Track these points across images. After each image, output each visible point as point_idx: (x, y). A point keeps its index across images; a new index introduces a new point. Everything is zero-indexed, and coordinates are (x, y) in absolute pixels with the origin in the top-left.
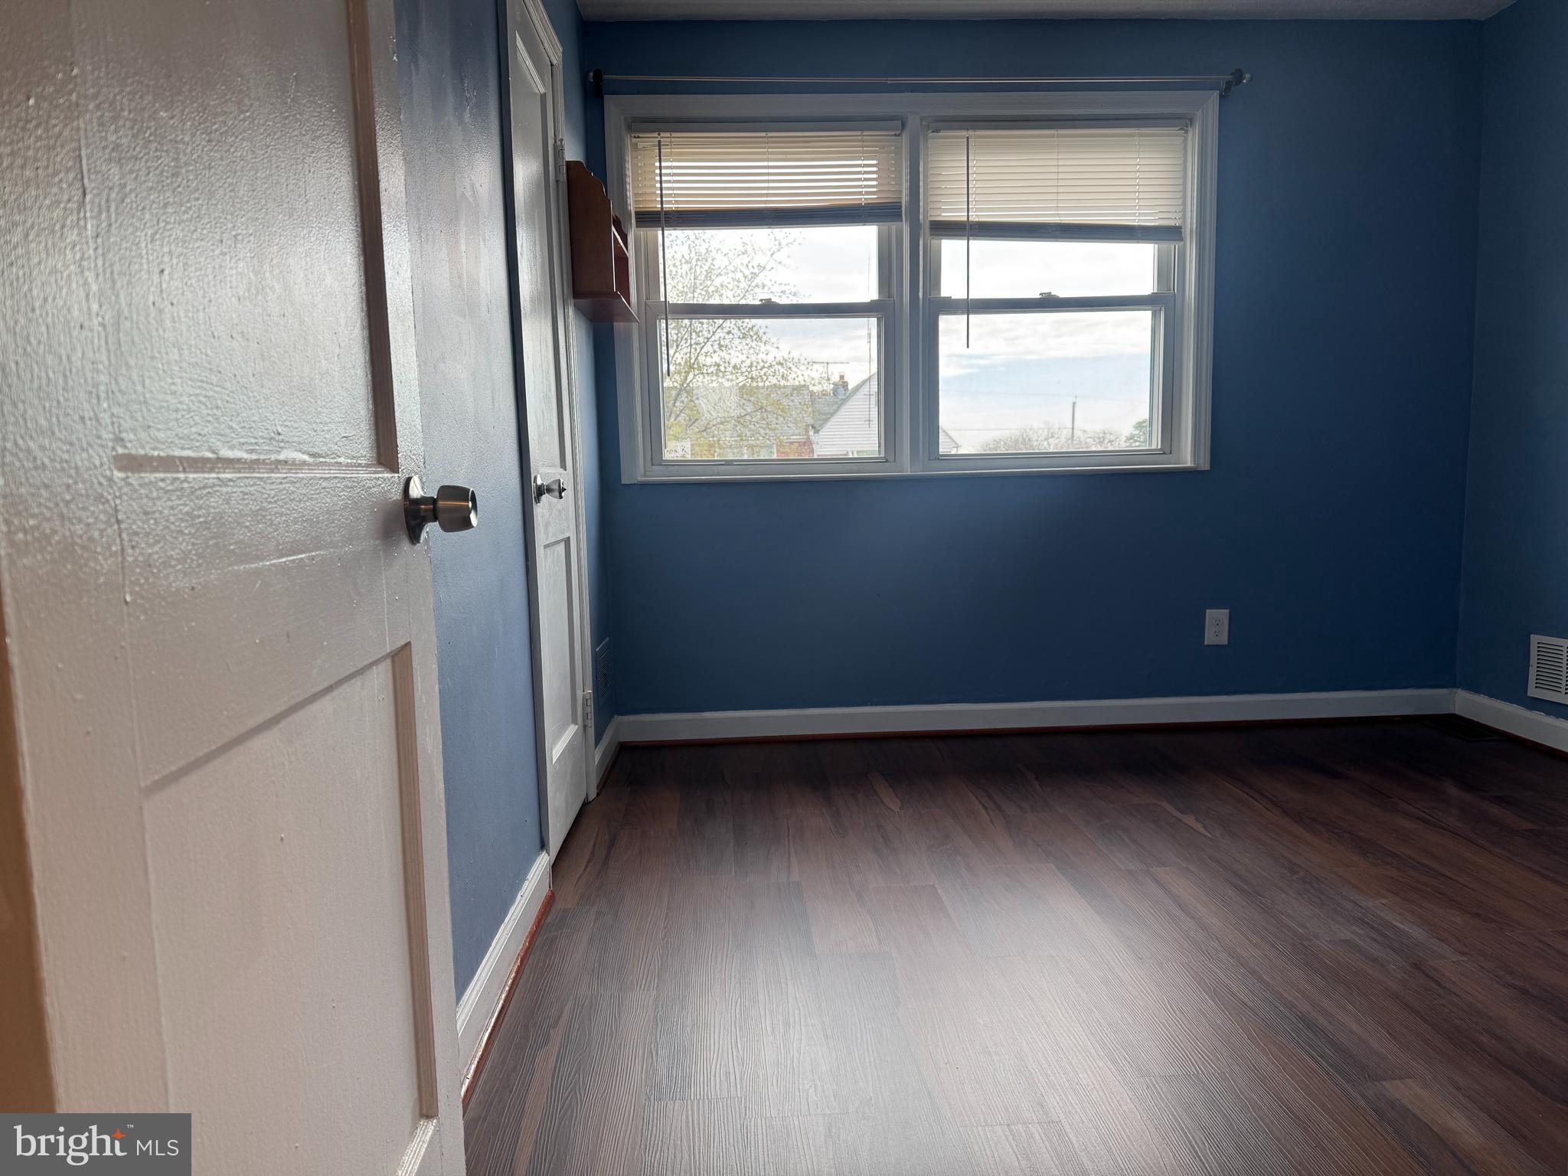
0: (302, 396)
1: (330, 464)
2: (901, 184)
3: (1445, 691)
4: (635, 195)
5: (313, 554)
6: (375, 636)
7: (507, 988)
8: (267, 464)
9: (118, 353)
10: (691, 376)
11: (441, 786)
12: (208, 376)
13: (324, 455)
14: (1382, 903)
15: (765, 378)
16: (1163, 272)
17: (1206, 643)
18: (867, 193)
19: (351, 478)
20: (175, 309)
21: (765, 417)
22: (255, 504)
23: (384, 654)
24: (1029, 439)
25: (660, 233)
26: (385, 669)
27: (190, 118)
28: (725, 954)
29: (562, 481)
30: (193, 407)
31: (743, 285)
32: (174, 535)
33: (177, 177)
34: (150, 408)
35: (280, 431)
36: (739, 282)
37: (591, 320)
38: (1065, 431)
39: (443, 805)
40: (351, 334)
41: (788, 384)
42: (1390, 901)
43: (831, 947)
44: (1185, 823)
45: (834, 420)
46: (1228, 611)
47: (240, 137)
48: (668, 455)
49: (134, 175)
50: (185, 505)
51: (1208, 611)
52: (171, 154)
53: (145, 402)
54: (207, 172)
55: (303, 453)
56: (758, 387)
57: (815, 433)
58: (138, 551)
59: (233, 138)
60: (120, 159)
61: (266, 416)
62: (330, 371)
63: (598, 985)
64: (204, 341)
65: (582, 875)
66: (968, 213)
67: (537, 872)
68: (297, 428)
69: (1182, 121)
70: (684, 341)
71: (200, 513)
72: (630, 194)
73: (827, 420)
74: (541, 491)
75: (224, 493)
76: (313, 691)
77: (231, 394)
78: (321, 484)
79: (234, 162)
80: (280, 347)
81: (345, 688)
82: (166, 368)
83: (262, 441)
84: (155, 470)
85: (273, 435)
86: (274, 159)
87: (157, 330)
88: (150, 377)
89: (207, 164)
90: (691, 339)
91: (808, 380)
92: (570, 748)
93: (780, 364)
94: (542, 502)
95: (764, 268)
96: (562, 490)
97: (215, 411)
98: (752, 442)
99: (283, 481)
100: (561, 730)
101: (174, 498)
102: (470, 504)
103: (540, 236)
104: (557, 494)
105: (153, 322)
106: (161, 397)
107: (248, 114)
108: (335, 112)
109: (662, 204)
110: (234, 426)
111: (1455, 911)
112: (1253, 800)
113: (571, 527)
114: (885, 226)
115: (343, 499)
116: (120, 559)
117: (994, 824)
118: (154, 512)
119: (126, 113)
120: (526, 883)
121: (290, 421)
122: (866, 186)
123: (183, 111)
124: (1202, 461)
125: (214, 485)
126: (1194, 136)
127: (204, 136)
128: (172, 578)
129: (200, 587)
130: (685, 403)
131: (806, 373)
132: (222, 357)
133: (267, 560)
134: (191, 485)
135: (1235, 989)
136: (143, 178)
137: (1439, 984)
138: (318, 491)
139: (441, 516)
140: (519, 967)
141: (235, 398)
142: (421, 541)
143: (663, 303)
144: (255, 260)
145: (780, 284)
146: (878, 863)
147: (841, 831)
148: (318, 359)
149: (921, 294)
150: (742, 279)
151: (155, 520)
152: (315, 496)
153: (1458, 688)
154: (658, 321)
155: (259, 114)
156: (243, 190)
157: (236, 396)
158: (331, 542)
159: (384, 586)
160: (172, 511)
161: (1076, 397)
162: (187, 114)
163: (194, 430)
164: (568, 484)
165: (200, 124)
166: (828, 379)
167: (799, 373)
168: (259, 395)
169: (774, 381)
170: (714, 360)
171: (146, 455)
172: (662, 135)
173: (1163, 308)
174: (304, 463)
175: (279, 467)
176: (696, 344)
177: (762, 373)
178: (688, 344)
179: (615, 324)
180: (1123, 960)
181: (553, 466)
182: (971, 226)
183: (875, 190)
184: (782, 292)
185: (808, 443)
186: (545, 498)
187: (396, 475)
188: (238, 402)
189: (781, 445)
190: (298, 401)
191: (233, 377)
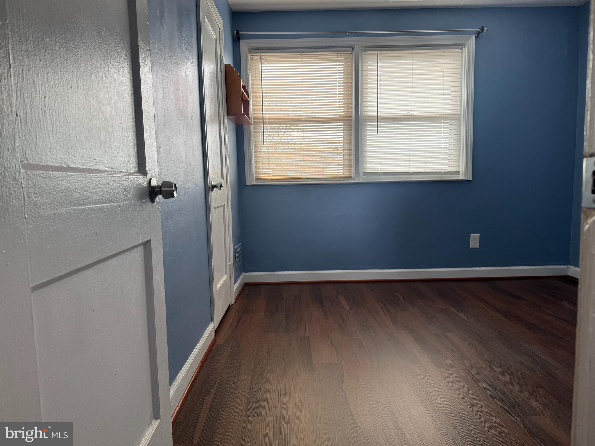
1: (117, 172)
2: (352, 72)
3: (566, 266)
5: (108, 204)
6: (135, 236)
8: (89, 170)
13: (115, 168)
17: (470, 247)
19: (126, 177)
20: (50, 111)
22: (83, 184)
23: (139, 243)
26: (140, 249)
28: (279, 363)
29: (221, 183)
32: (47, 194)
35: (96, 158)
37: (234, 123)
42: (539, 347)
44: (460, 316)
46: (479, 234)
47: (81, 49)
49: (34, 61)
50: (52, 183)
51: (471, 234)
52: (50, 54)
54: (66, 61)
55: (106, 167)
58: (31, 199)
60: (28, 55)
61: (90, 153)
63: (230, 373)
64: (63, 124)
65: (227, 332)
66: (378, 82)
67: (210, 330)
68: (103, 158)
69: (460, 46)
72: (250, 77)
74: (213, 187)
75: (69, 180)
76: (108, 255)
78: (112, 179)
80: (96, 127)
82: (46, 133)
83: (88, 162)
84: (38, 170)
85: (93, 160)
86: (95, 58)
87: (43, 118)
88: (39, 136)
89: (66, 58)
92: (224, 284)
94: (213, 192)
99: (95, 177)
100: (220, 278)
101: (47, 180)
102: (174, 188)
103: (214, 92)
104: (220, 188)
105: (41, 115)
108: (122, 42)
109: (262, 80)
110: (76, 155)
112: (487, 307)
113: (225, 200)
115: (122, 185)
116: (23, 202)
117: (386, 317)
118: (38, 185)
119: (31, 39)
120: (205, 334)
121: (100, 155)
122: (339, 73)
124: (469, 177)
125: (65, 177)
126: (465, 52)
127: (65, 48)
128: (46, 210)
129: (58, 214)
132: (71, 130)
133: (88, 206)
134: (55, 176)
135: (475, 380)
136: (38, 63)
137: (556, 379)
138: (111, 181)
139: (163, 193)
142: (156, 202)
144: (86, 95)
146: (339, 329)
147: (326, 317)
149: (360, 113)
152: (109, 183)
153: (570, 265)
155: (89, 41)
158: (116, 200)
159: (139, 218)
160: (46, 185)
162: (57, 40)
164: (224, 184)
165: (63, 44)
171: (36, 164)
172: (262, 54)
174: (106, 171)
175: (94, 171)
179: (244, 126)
180: (432, 368)
181: (219, 178)
183: (342, 74)
186: (215, 189)
187: (145, 177)
191: (75, 137)
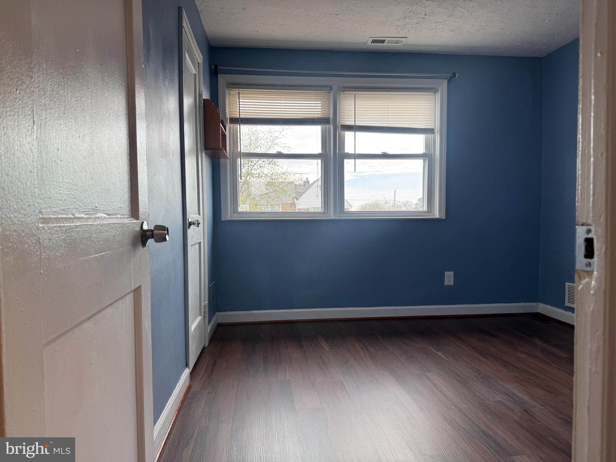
0: (105, 192)
1: (114, 218)
2: (330, 111)
3: (535, 304)
4: (229, 112)
5: (107, 252)
6: (128, 283)
7: (172, 423)
8: (92, 219)
9: (42, 180)
10: (249, 177)
11: (150, 342)
12: (72, 187)
13: (112, 214)
14: (512, 386)
15: (278, 179)
16: (427, 146)
17: (445, 285)
18: (317, 114)
19: (122, 223)
20: (62, 163)
21: (277, 194)
22: (88, 234)
23: (131, 290)
24: (378, 204)
25: (239, 126)
26: (131, 296)
27: (70, 93)
28: (259, 409)
29: (199, 220)
30: (67, 199)
31: (269, 144)
32: (59, 247)
33: (65, 114)
34: (52, 200)
35: (97, 206)
36: (268, 142)
37: (211, 158)
38: (391, 201)
39: (151, 349)
40: (124, 168)
41: (287, 181)
42: (515, 385)
43: (302, 406)
44: (438, 355)
45: (304, 195)
46: (453, 272)
47: (87, 98)
48: (240, 210)
49: (50, 114)
50: (63, 236)
51: (446, 272)
52: (63, 106)
53: (50, 198)
54: (75, 111)
55: (105, 214)
56: (274, 183)
57: (296, 200)
58: (46, 253)
59: (85, 99)
60: (45, 109)
61: (92, 201)
62: (116, 183)
63: (208, 421)
64: (72, 174)
65: (202, 378)
66: (355, 122)
67: (185, 376)
68: (103, 205)
69: (434, 90)
70: (246, 164)
71: (68, 238)
72: (227, 111)
73: (301, 195)
74: (190, 224)
75: (77, 231)
76: (105, 305)
77: (80, 193)
78: (111, 226)
79: (85, 107)
80: (98, 175)
81: (116, 304)
82: (58, 185)
83: (90, 210)
84: (53, 223)
85: (94, 208)
86: (99, 106)
87: (55, 171)
88: (52, 188)
89: (75, 109)
90: (249, 163)
91: (294, 180)
92: (198, 326)
93: (283, 174)
94: (190, 228)
95: (278, 137)
96: (199, 224)
97: (74, 200)
98: (272, 203)
99: (98, 225)
100: (195, 319)
101: (59, 233)
102: (166, 232)
103: (193, 127)
104: (197, 225)
105: (54, 168)
106: (56, 195)
107: (90, 89)
108: (121, 87)
109: (240, 115)
110: (81, 205)
111: (540, 389)
112: (463, 346)
113: (201, 237)
114: (324, 126)
115: (119, 231)
116: (40, 257)
117: (365, 356)
118: (52, 239)
119: (48, 92)
120: (180, 380)
121: (101, 202)
122: (317, 111)
123: (68, 90)
124: (442, 216)
125: (74, 228)
126: (438, 95)
127: (75, 99)
128: (57, 263)
129: (67, 267)
130: (246, 188)
131: (293, 177)
132: (78, 179)
133: (91, 256)
134: (66, 228)
135: (457, 420)
136: (53, 115)
137: (534, 418)
138: (110, 229)
139: (155, 236)
140: (177, 415)
141: (81, 195)
142: (147, 246)
143: (240, 153)
145: (283, 144)
146: (320, 372)
147: (306, 359)
148: (111, 178)
149: (337, 151)
150: (269, 142)
151: (53, 242)
152: (109, 230)
153: (540, 302)
154: (237, 159)
155: (94, 89)
156: (87, 118)
157: (82, 194)
158: (114, 248)
159: (132, 264)
160: (58, 238)
161: (396, 189)
163: (66, 207)
164: (201, 222)
165: (74, 94)
166: (302, 180)
167: (290, 177)
168: (90, 193)
169: (281, 180)
170: (258, 172)
171: (49, 218)
172: (240, 89)
173: (427, 159)
174: (105, 218)
175: (96, 220)
176: (251, 166)
177: (277, 177)
178: (248, 165)
179: (220, 159)
180: (415, 409)
181: (195, 214)
182: (356, 127)
183: (320, 113)
184: (284, 147)
185: (294, 204)
186: (192, 227)
187: (138, 221)
188: (83, 196)
189: (283, 204)
190: (104, 195)
191: (81, 187)
